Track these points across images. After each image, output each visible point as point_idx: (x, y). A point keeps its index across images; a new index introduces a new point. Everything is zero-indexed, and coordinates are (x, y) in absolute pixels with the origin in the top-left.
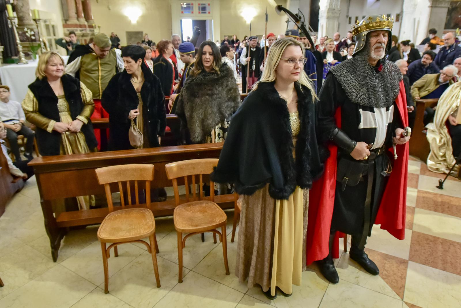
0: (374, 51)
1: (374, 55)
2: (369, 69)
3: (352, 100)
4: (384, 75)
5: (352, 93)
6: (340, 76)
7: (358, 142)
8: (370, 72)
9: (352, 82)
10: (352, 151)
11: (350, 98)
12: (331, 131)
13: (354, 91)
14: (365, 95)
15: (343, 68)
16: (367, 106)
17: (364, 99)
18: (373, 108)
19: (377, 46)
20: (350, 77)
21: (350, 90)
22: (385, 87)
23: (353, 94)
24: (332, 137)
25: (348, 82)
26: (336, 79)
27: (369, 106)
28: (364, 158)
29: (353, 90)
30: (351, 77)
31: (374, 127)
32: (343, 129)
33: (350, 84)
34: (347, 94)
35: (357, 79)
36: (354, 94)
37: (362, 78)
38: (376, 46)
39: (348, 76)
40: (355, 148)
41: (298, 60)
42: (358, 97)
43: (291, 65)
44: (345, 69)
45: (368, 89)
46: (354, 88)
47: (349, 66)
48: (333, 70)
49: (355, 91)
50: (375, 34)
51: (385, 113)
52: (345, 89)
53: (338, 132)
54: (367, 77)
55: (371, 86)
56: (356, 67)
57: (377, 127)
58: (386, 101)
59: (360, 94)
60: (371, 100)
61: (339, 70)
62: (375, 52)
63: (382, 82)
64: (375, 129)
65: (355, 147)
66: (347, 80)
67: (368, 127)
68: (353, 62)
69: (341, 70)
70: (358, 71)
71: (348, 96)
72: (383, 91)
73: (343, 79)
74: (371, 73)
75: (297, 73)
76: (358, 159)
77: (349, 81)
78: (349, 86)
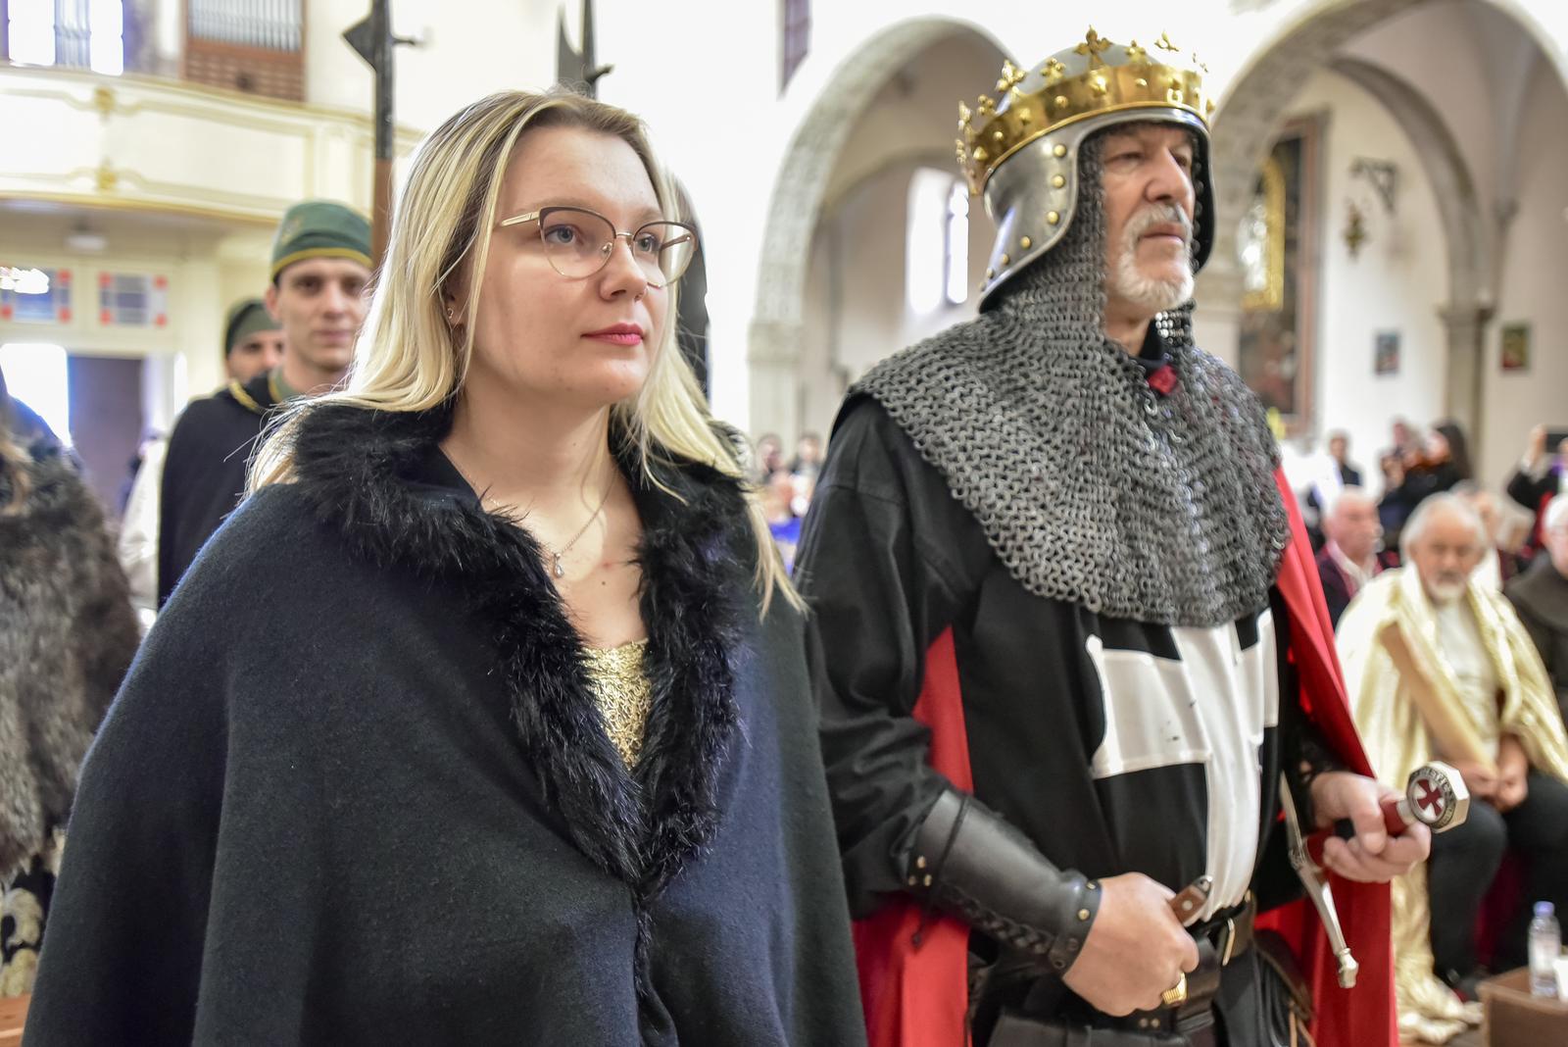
0: (1137, 254)
1: (1138, 282)
2: (1113, 372)
3: (1032, 579)
4: (1195, 416)
5: (1023, 528)
6: (933, 419)
7: (1104, 882)
8: (1121, 389)
9: (1012, 458)
10: (1076, 953)
11: (1015, 563)
12: (912, 813)
13: (1033, 518)
14: (1106, 542)
15: (940, 369)
16: (1131, 620)
17: (1107, 566)
18: (1166, 627)
19: (1151, 223)
20: (995, 425)
21: (1009, 508)
22: (1215, 489)
23: (1031, 538)
24: (921, 862)
25: (988, 456)
26: (909, 440)
27: (1139, 617)
28: (1161, 995)
29: (1027, 509)
30: (1002, 425)
31: (1185, 755)
32: (986, 793)
33: (1006, 467)
34: (996, 538)
35: (1041, 435)
36: (1038, 535)
37: (1077, 433)
38: (1144, 223)
39: (982, 418)
40: (1098, 923)
41: (623, 232)
42: (1066, 558)
43: (570, 269)
44: (957, 374)
45: (1121, 499)
46: (1035, 499)
47: (979, 358)
48: (876, 385)
49: (1040, 521)
50: (1128, 145)
51: (1235, 663)
52: (975, 504)
53: (958, 820)
54: (1106, 420)
55: (1136, 483)
56: (1021, 364)
57: (1207, 754)
58: (1231, 579)
59: (1079, 539)
60: (1151, 576)
61: (919, 382)
62: (1140, 262)
63: (1191, 456)
64: (1198, 770)
65: (1091, 918)
66: (978, 442)
67: (1156, 760)
68: (996, 335)
69: (933, 382)
70: (1038, 390)
71: (1000, 554)
72: (1206, 516)
73: (954, 439)
74: (1128, 395)
75: (621, 331)
76: (1121, 1008)
77: (994, 453)
78: (1001, 483)
